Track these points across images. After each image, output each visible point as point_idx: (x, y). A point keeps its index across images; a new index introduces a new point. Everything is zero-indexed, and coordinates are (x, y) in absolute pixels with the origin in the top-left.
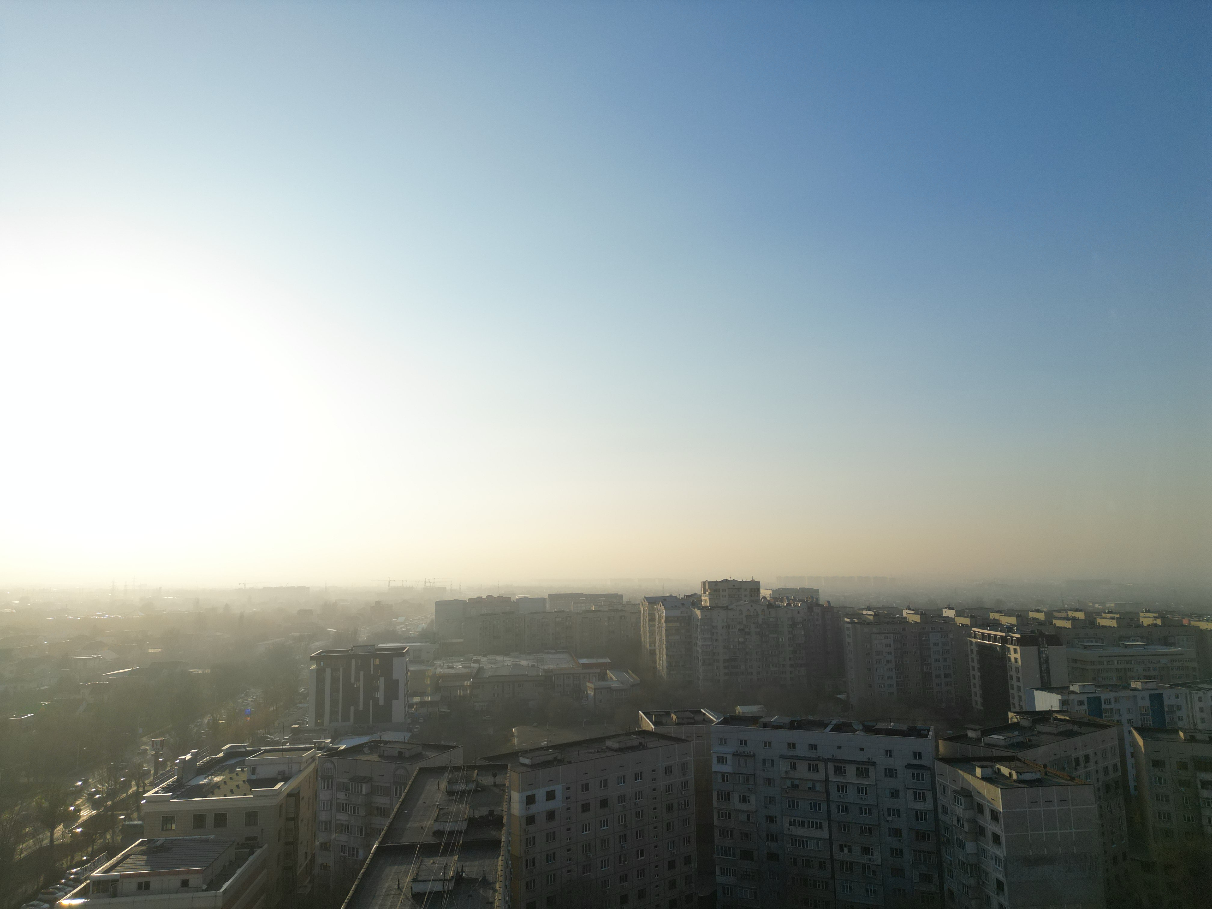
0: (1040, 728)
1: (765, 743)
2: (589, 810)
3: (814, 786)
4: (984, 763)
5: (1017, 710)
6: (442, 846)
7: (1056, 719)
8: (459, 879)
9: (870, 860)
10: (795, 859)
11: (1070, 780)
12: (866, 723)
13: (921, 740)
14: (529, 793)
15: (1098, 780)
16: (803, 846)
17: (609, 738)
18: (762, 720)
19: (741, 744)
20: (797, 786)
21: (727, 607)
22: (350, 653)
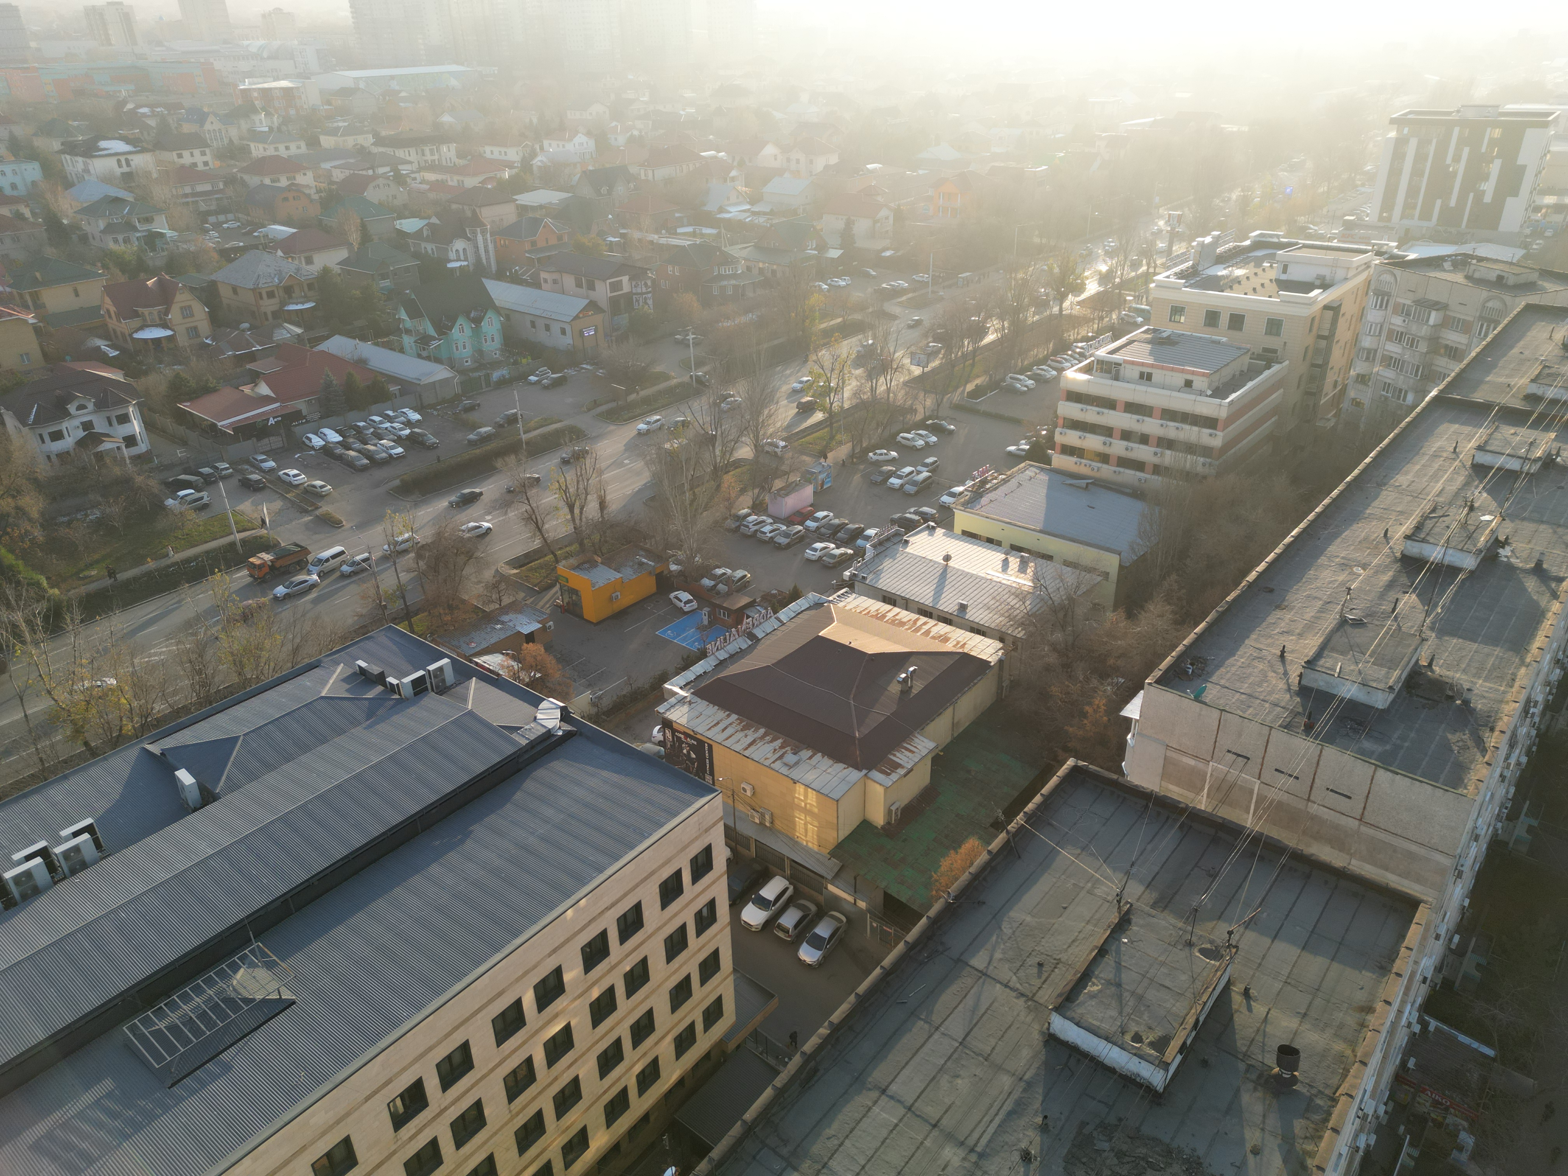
8: (1549, 462)
22: (1454, 117)
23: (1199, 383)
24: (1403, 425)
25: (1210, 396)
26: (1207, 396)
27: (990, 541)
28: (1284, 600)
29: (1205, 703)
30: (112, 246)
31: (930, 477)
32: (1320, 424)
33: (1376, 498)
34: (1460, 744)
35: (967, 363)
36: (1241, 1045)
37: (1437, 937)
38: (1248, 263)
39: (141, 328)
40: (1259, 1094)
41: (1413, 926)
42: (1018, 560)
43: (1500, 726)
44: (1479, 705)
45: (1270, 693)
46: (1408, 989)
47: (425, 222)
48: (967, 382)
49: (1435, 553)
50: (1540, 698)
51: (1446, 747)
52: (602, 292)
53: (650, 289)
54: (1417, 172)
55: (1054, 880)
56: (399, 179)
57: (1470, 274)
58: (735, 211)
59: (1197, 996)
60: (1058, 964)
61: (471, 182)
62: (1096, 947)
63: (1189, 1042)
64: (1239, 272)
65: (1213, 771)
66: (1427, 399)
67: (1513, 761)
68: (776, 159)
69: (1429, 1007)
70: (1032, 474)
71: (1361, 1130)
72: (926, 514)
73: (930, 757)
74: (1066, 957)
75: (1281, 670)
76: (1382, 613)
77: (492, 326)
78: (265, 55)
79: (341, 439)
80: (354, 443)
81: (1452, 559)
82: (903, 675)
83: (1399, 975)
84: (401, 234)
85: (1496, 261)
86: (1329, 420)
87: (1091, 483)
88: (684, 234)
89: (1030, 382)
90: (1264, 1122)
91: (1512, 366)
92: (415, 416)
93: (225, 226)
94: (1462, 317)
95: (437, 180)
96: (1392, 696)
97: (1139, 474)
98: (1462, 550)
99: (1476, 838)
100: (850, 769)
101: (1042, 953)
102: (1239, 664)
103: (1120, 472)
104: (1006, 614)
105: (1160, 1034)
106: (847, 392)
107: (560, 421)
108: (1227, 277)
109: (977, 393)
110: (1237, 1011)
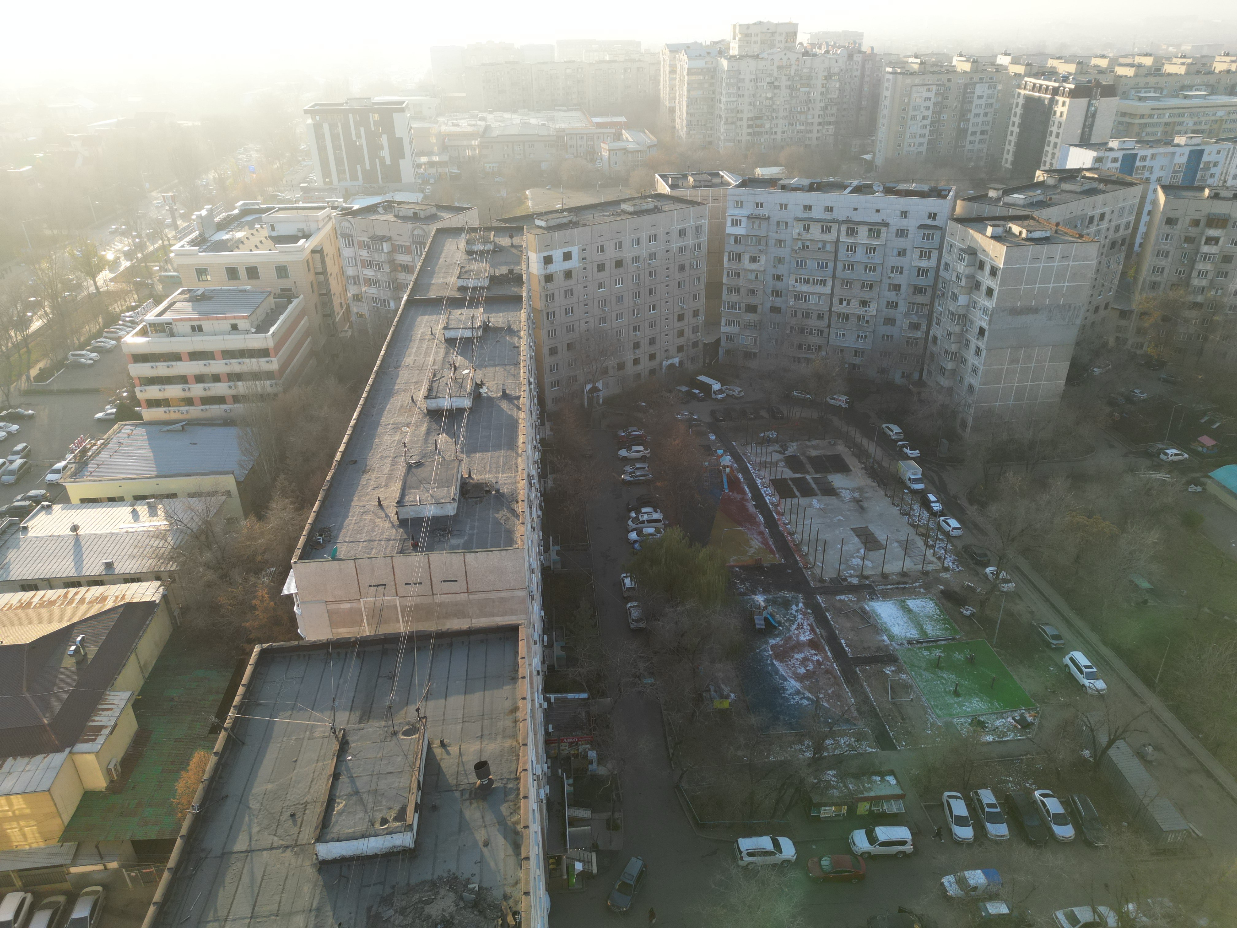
0: (1066, 186)
1: (782, 205)
2: (604, 270)
3: (824, 246)
4: (997, 222)
5: (1047, 168)
6: (468, 300)
7: (1084, 177)
8: (486, 327)
9: (866, 311)
10: (796, 312)
11: (1078, 238)
12: (887, 185)
13: (940, 201)
14: (547, 254)
15: (1106, 237)
16: (805, 300)
17: (625, 201)
18: (781, 182)
19: (757, 207)
20: (808, 247)
21: (758, 55)
22: (345, 107)
23: (243, 324)
24: (395, 323)
25: (255, 333)
26: (253, 333)
27: (112, 500)
28: (366, 465)
29: (341, 560)
31: (25, 463)
32: (342, 335)
33: (397, 377)
34: (504, 518)
35: (22, 351)
36: (452, 781)
37: (535, 643)
38: (243, 227)
40: (474, 805)
41: (520, 643)
42: (146, 507)
43: (520, 498)
44: (505, 490)
45: (382, 533)
46: (531, 684)
48: (29, 368)
49: (445, 403)
50: (534, 473)
51: (497, 523)
54: (337, 148)
55: (279, 745)
57: (397, 214)
59: (412, 766)
60: (306, 806)
62: (330, 775)
63: (419, 801)
64: (239, 235)
65: (364, 605)
66: (403, 303)
67: (534, 516)
69: (548, 688)
70: (129, 432)
71: (539, 787)
72: (36, 496)
73: (130, 706)
74: (310, 797)
75: (383, 515)
76: (430, 452)
81: (457, 404)
82: (73, 648)
83: (523, 678)
85: (409, 203)
86: (347, 331)
87: (186, 425)
89: (94, 355)
90: (484, 822)
91: (443, 270)
94: (403, 244)
96: (456, 504)
97: (223, 406)
98: (460, 396)
99: (533, 571)
100: (51, 755)
101: (291, 806)
102: (354, 521)
103: (206, 410)
104: (154, 556)
105: (398, 808)
108: (231, 240)
109: (43, 375)
110: (441, 759)
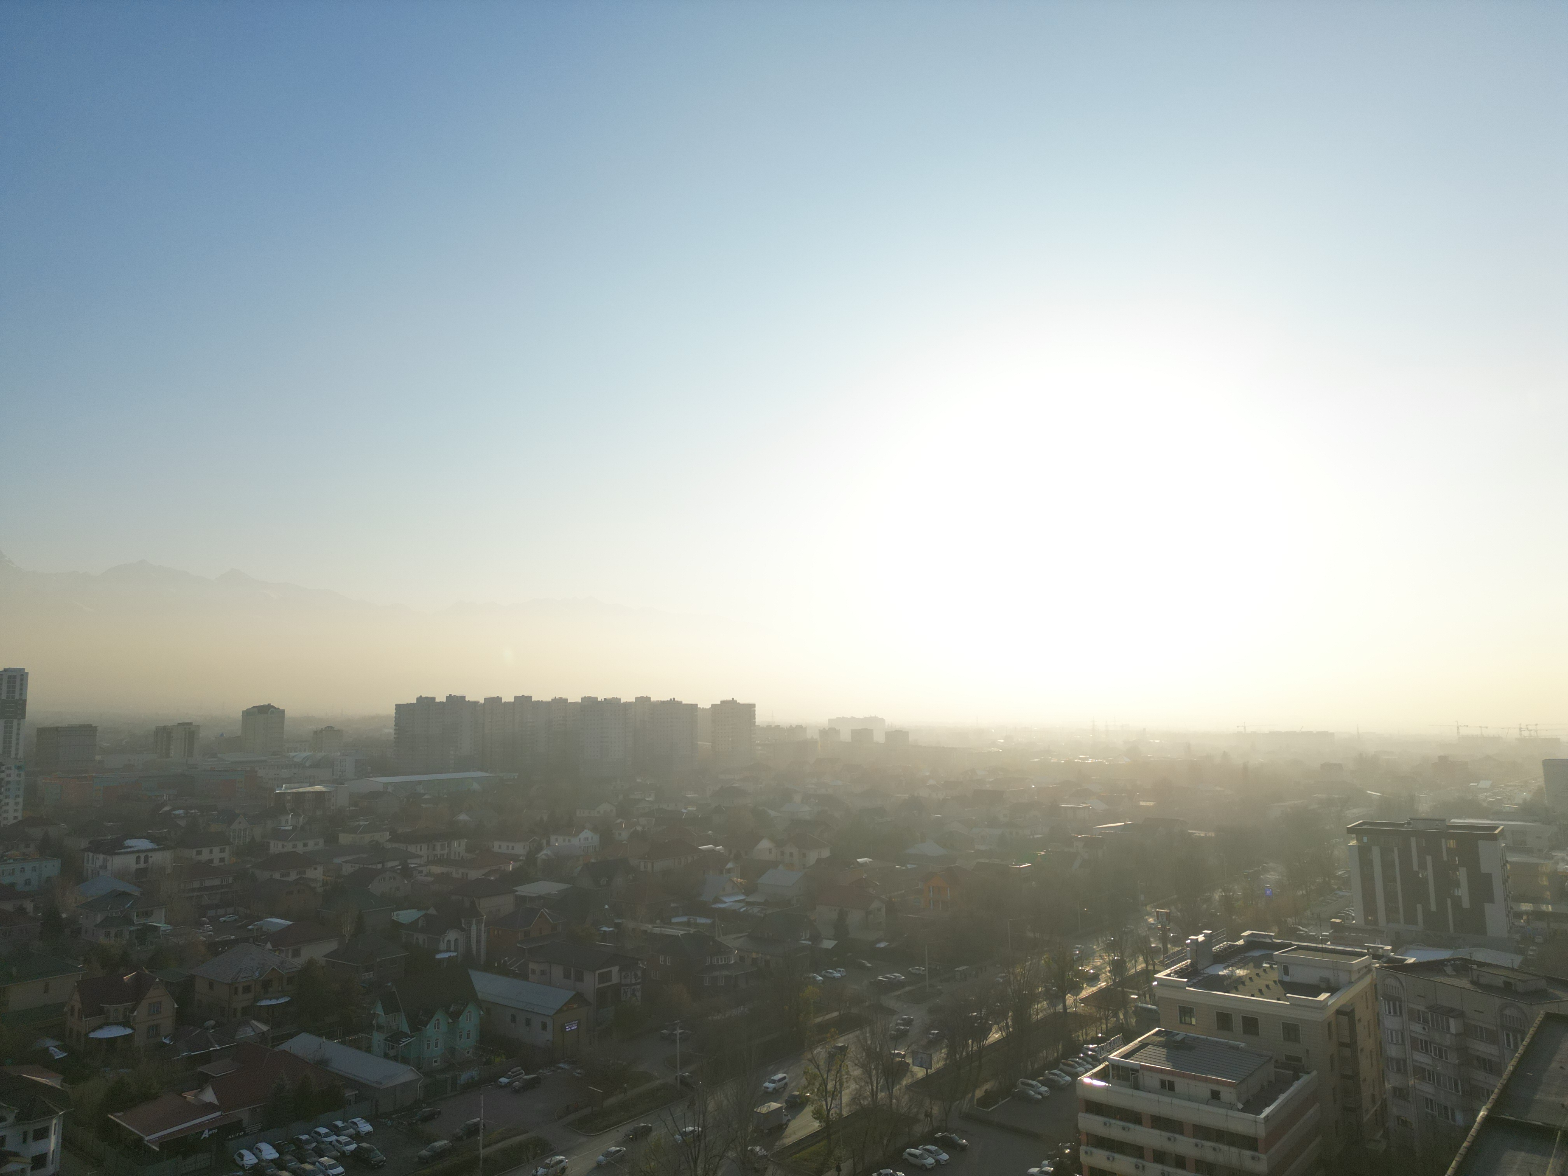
22: (1406, 828)
23: (1227, 1095)
25: (1242, 1110)
26: (1238, 1110)
30: (102, 940)
32: (1370, 1146)
35: (974, 1065)
38: (1247, 964)
39: (101, 1027)
47: (422, 913)
48: (975, 1087)
52: (590, 983)
53: (639, 980)
54: (1388, 879)
56: (406, 872)
57: (1476, 979)
58: (729, 902)
61: (474, 874)
64: (1240, 972)
66: (1479, 1120)
68: (770, 853)
77: (470, 1021)
78: (307, 764)
79: (277, 1155)
80: (291, 1161)
84: (397, 925)
85: (1497, 967)
86: (1378, 1141)
88: (677, 924)
89: (1044, 1089)
91: (1557, 1083)
92: (365, 1127)
93: (222, 919)
94: (1484, 1026)
95: (443, 873)
106: (845, 1099)
107: (527, 1132)
108: (1229, 977)
109: (987, 1100)
